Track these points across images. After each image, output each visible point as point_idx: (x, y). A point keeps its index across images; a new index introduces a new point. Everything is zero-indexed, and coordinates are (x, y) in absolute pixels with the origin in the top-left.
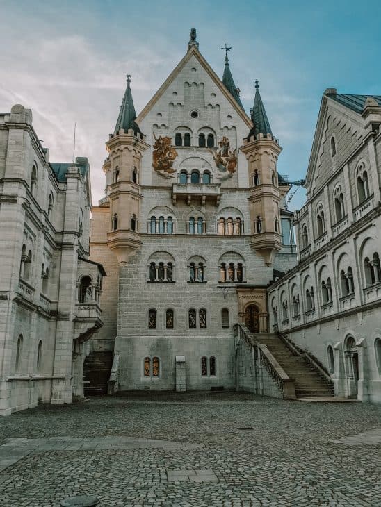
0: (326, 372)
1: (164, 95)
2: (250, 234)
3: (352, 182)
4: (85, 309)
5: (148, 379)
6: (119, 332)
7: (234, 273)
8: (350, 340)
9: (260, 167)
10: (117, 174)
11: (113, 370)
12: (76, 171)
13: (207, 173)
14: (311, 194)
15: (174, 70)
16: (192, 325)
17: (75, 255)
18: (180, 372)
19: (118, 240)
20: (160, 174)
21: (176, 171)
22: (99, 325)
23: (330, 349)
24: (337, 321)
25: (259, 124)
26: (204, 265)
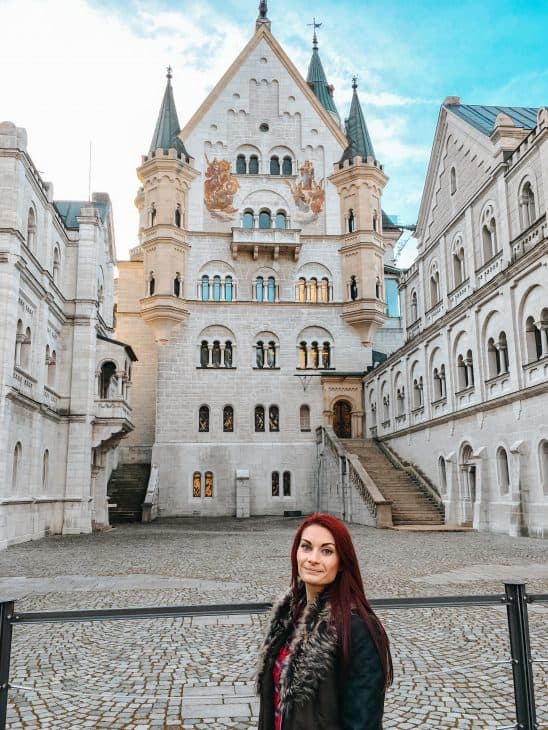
0: (436, 491)
1: (220, 98)
2: (341, 301)
3: (476, 233)
4: (108, 407)
5: (198, 501)
6: (158, 437)
7: (318, 355)
8: (467, 449)
9: (357, 205)
10: (154, 214)
11: (149, 489)
12: (92, 214)
13: (282, 213)
14: (423, 248)
15: (236, 61)
16: (259, 428)
17: (93, 333)
18: (242, 492)
19: (156, 308)
20: (215, 215)
21: (236, 210)
22: (127, 429)
23: (442, 460)
24: (451, 423)
25: (356, 142)
26: (276, 345)
